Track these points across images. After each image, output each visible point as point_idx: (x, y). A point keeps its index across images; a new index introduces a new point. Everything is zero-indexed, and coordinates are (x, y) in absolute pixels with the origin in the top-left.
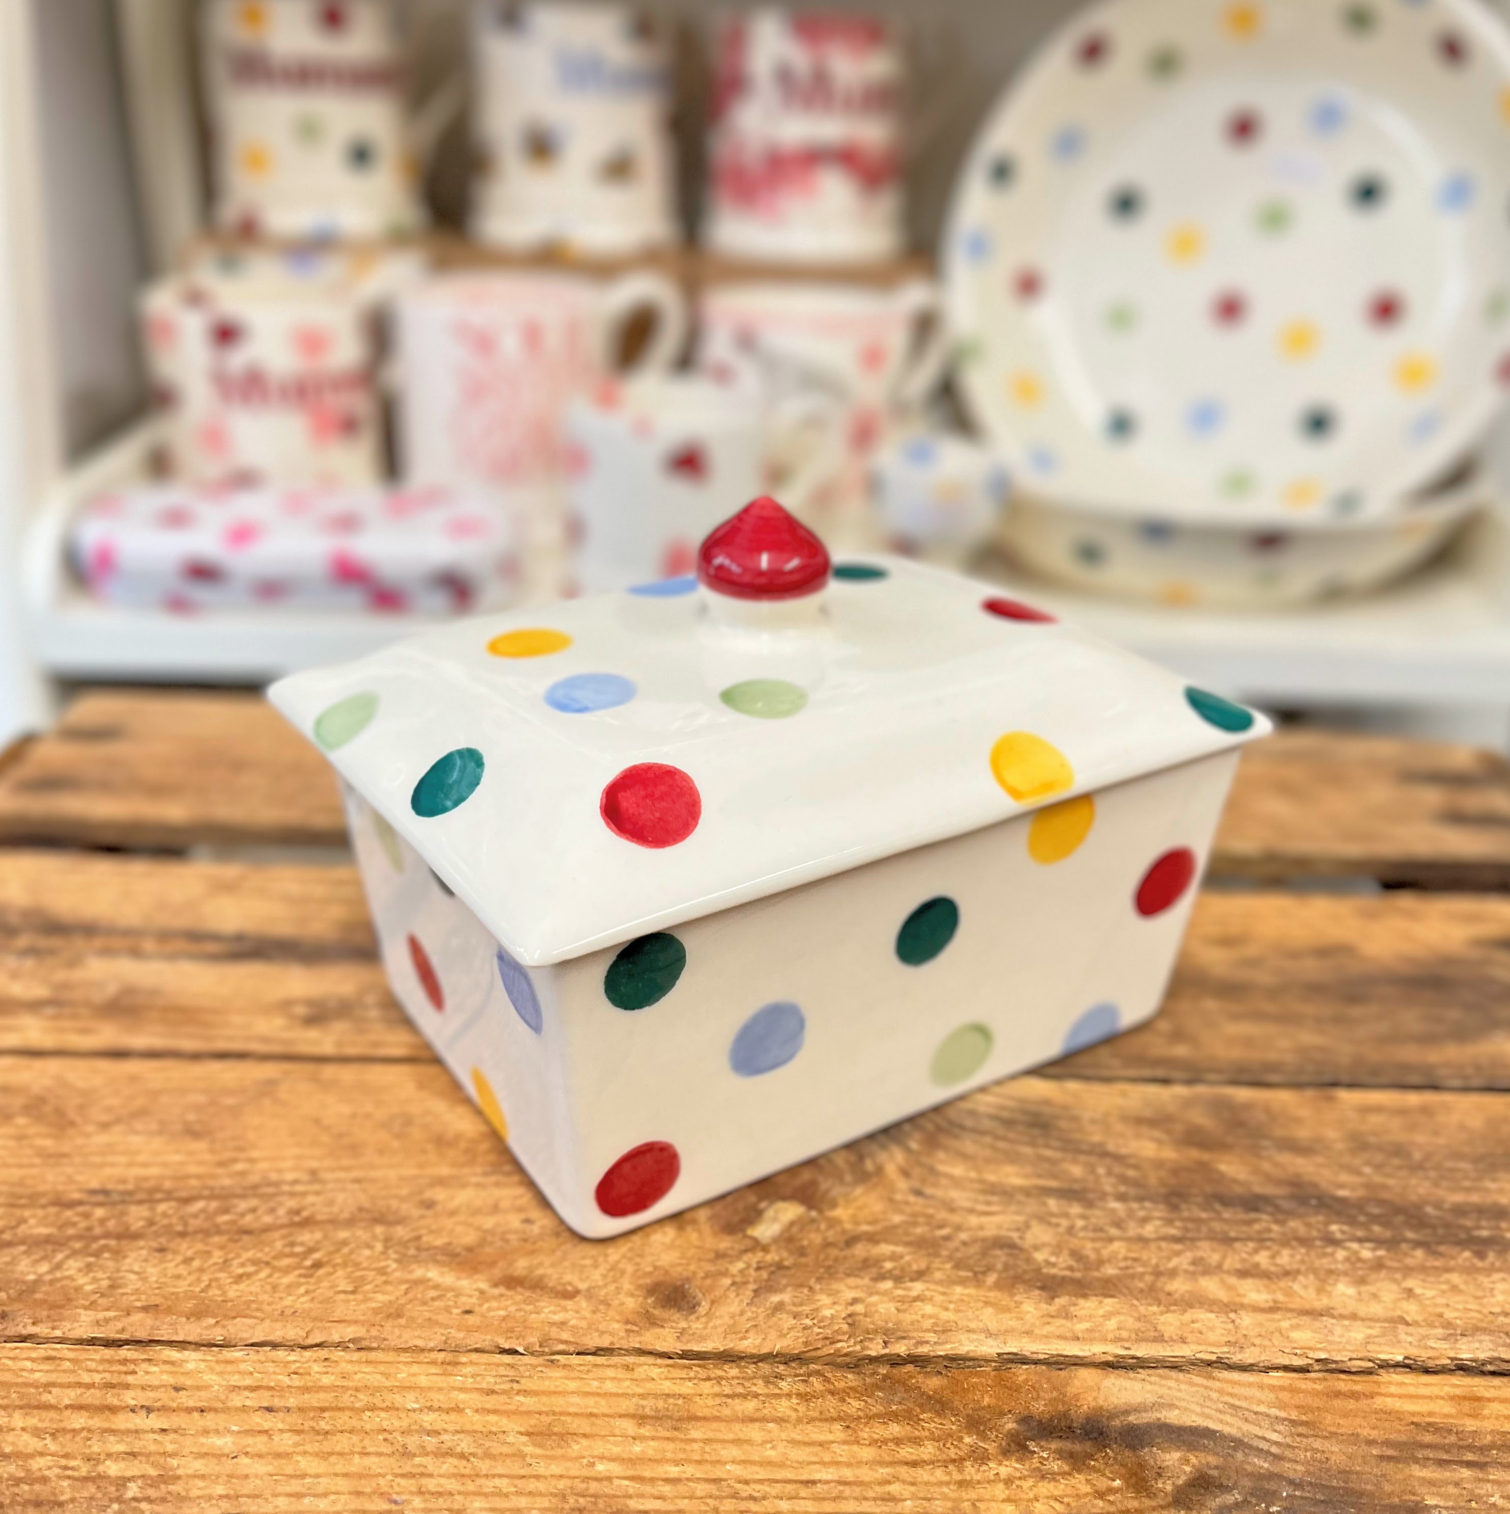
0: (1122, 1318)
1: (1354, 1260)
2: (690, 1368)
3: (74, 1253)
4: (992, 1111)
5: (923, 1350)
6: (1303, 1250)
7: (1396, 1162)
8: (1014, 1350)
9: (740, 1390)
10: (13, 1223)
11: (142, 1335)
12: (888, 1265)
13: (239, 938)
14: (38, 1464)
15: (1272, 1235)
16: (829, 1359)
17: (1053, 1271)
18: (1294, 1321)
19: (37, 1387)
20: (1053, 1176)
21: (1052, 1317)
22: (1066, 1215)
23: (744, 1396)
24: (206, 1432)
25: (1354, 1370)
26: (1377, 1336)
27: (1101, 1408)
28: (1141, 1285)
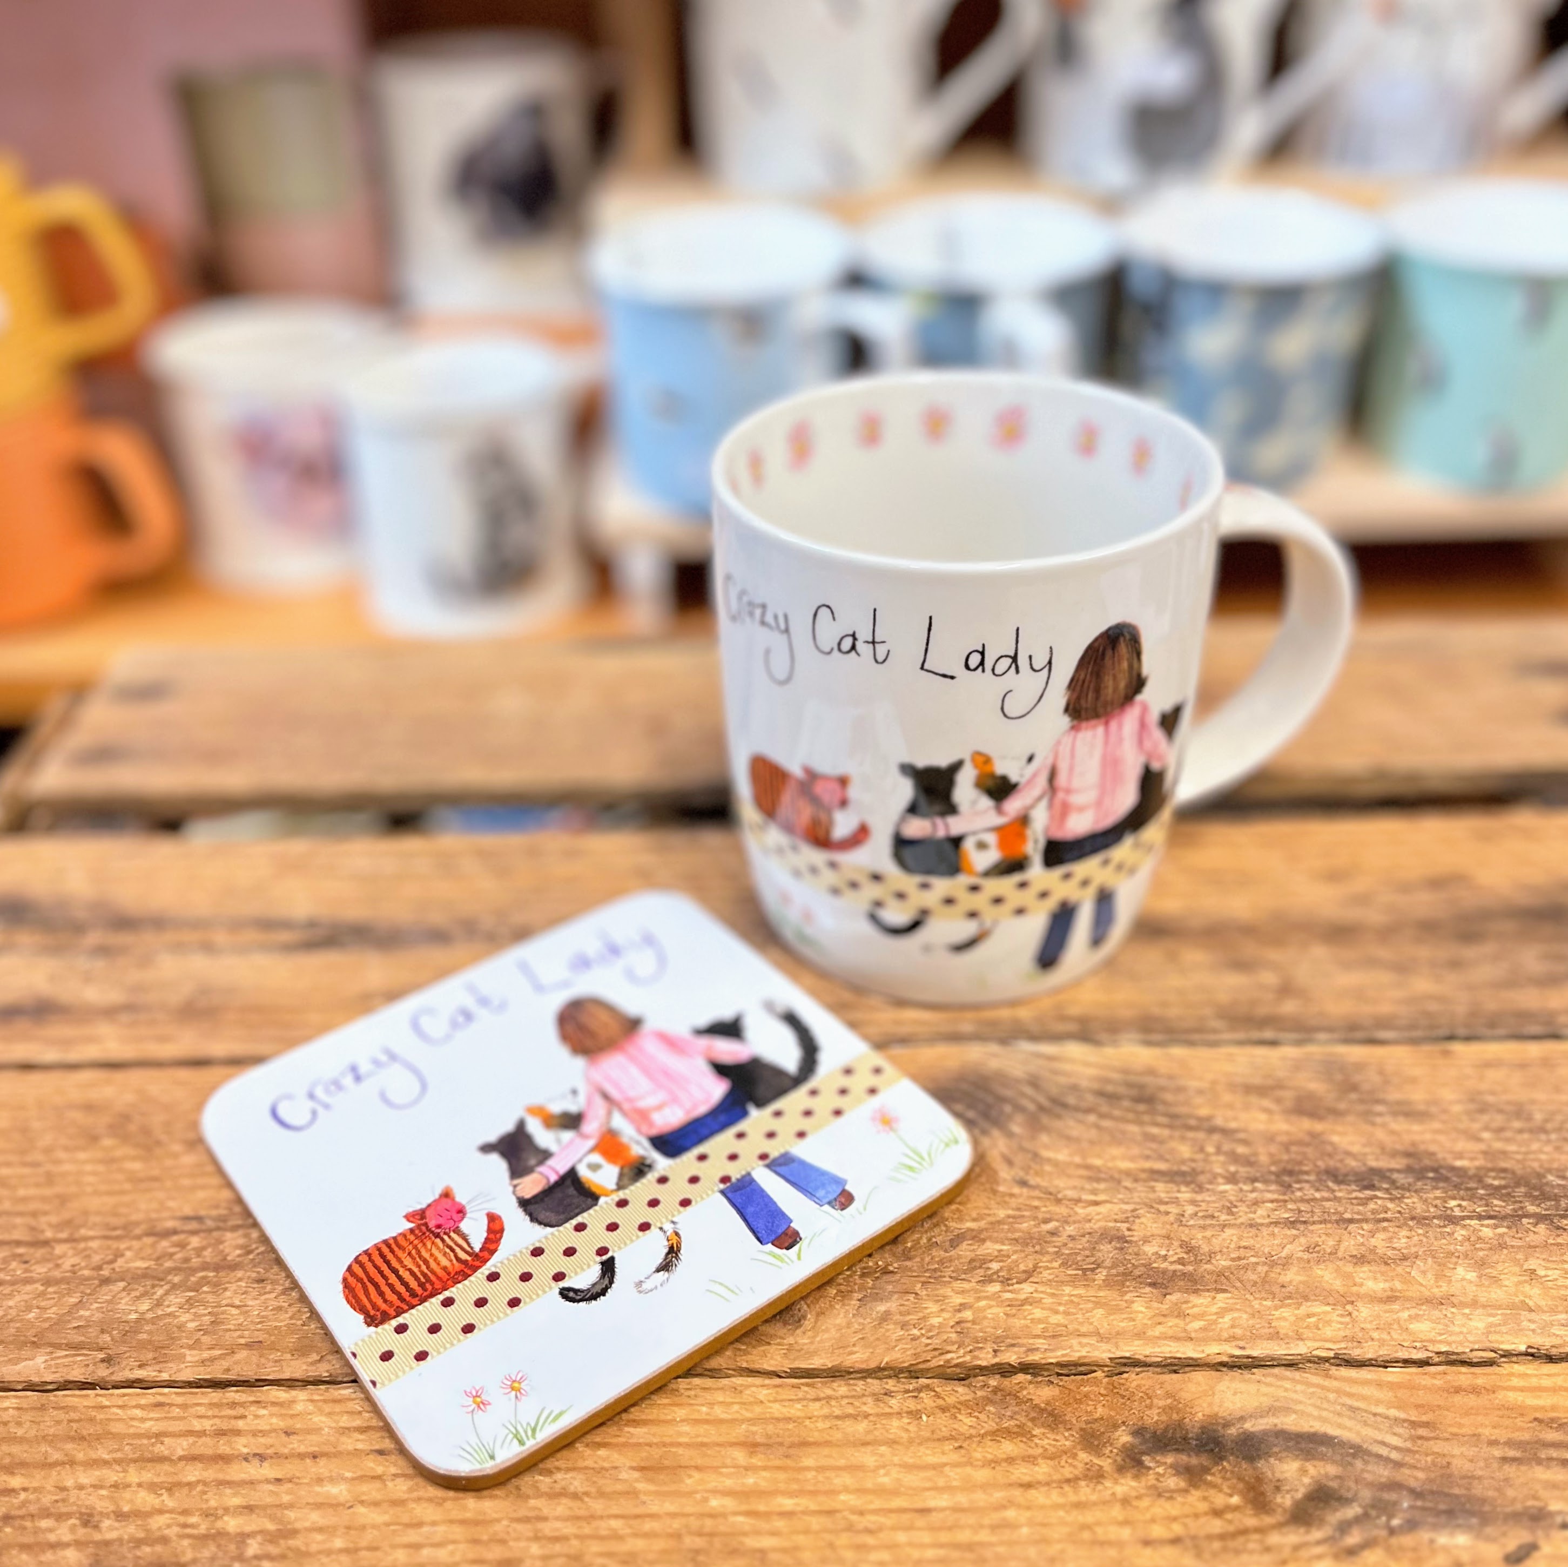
0: (1236, 1315)
1: (1474, 1240)
2: (797, 1387)
3: (174, 1287)
4: (1096, 1086)
5: (1035, 1357)
6: (1420, 1231)
7: (1517, 1124)
8: (1127, 1355)
9: (850, 1410)
10: (110, 1257)
11: (250, 1373)
12: (995, 1266)
13: (312, 924)
14: (158, 1522)
15: (1389, 1215)
16: (940, 1370)
17: (1164, 1265)
18: (1413, 1312)
19: (149, 1438)
20: (1161, 1158)
21: (1164, 1316)
22: (1176, 1201)
23: (854, 1417)
24: (319, 1480)
25: (1475, 1360)
26: (1500, 1325)
27: (1216, 1415)
28: (1254, 1277)
